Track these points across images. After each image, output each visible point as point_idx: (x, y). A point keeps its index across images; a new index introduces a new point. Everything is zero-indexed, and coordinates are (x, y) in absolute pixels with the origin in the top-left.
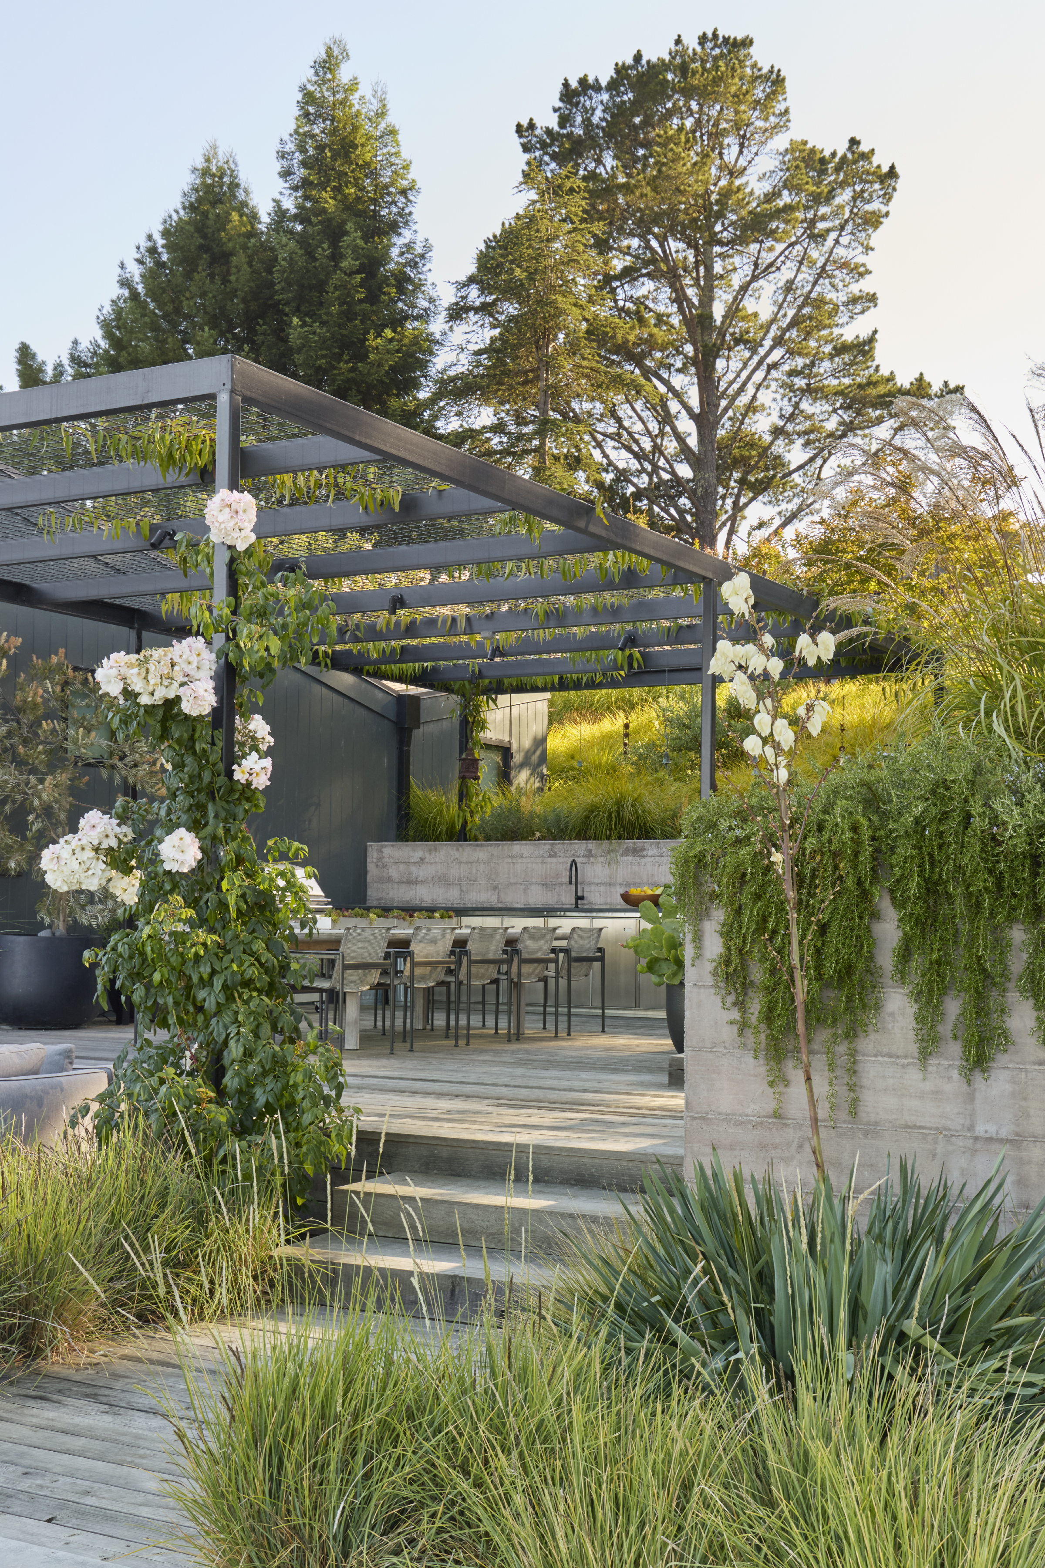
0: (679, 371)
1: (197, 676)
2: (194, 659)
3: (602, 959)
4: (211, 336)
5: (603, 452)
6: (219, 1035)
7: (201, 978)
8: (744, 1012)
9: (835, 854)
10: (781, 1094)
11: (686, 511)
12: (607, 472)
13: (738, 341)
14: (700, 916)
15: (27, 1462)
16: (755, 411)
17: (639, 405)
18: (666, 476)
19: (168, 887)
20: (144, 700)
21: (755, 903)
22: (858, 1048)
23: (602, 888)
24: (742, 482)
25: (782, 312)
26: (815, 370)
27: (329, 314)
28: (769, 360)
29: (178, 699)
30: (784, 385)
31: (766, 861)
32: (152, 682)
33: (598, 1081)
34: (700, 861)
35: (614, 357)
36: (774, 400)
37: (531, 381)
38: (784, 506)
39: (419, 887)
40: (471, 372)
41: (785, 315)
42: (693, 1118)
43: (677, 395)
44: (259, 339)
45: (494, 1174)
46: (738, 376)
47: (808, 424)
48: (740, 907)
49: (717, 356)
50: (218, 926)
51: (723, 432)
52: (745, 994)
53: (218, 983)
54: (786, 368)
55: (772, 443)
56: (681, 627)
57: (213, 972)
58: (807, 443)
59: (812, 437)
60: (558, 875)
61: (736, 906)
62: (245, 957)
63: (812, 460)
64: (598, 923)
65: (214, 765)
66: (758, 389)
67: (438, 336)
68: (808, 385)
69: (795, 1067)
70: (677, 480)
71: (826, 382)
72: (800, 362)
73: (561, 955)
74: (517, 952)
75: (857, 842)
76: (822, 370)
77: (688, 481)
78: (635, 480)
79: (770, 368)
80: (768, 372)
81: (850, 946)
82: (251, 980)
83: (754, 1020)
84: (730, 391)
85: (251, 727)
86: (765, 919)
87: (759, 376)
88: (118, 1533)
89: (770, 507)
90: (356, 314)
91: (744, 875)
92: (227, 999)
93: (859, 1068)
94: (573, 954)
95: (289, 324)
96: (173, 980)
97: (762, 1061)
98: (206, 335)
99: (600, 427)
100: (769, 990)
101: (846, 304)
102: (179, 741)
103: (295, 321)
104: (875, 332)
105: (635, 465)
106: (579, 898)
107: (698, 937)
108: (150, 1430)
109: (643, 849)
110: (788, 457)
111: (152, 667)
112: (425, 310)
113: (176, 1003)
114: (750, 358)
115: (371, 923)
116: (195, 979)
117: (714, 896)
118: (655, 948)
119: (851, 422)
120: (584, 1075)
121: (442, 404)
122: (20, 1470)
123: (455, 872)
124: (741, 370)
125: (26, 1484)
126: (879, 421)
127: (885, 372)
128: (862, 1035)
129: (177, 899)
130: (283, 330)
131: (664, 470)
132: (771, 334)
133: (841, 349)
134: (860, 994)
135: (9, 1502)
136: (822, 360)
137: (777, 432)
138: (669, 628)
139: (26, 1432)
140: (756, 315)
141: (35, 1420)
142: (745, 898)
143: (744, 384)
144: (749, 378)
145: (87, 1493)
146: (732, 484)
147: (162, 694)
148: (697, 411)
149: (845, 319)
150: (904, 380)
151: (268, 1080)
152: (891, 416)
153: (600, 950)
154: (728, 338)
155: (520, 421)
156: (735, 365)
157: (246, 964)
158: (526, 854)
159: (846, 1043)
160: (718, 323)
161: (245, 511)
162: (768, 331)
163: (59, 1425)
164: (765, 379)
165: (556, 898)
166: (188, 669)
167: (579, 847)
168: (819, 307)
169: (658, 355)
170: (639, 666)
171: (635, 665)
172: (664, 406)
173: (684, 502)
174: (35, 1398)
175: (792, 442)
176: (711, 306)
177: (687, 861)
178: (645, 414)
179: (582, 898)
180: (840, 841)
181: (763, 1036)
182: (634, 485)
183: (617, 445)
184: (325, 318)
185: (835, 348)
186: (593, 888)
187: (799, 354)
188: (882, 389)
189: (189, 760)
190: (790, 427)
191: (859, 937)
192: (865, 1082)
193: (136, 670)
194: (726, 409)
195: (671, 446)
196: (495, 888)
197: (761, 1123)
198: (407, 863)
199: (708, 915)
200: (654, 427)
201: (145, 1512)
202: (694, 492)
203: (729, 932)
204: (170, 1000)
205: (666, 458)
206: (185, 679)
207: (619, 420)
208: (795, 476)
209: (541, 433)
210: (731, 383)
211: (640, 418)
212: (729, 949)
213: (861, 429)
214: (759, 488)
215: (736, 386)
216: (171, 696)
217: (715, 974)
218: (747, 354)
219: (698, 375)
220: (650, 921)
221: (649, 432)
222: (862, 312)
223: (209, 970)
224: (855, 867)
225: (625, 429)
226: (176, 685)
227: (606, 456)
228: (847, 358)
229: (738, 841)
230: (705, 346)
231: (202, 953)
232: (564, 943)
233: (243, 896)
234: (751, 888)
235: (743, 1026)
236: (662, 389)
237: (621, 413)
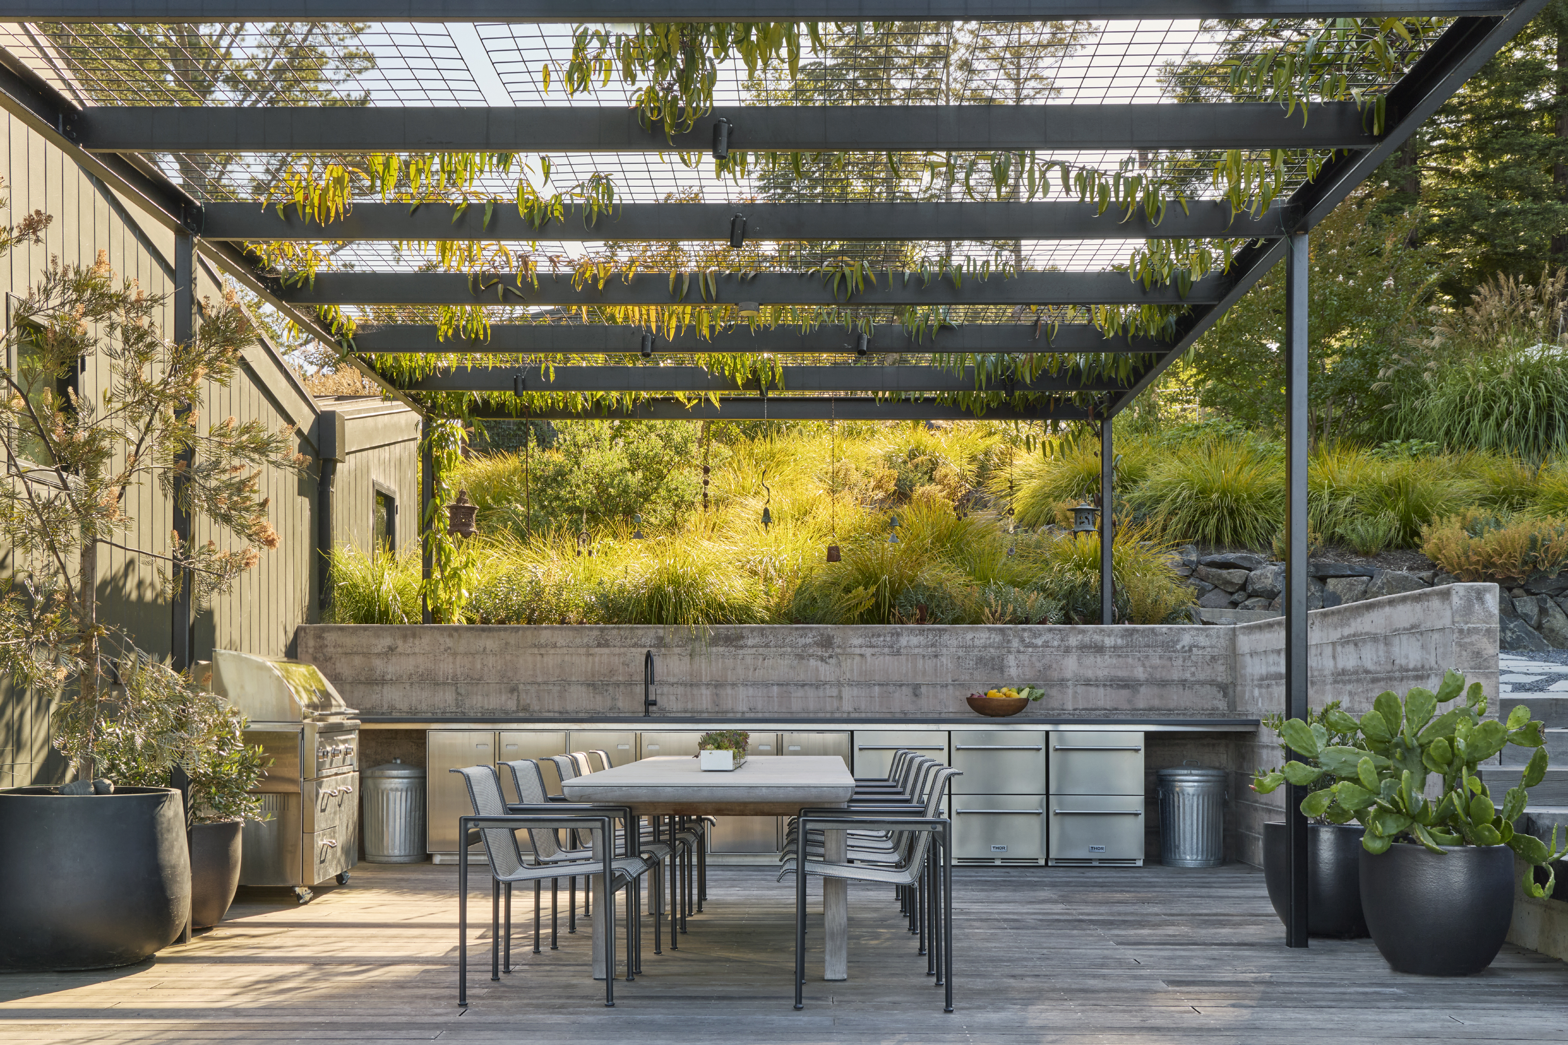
23: (680, 690)
39: (387, 689)
60: (612, 672)
106: (649, 703)
109: (741, 637)
123: (446, 667)
158: (561, 642)
165: (609, 703)
179: (654, 703)
186: (666, 689)
196: (513, 690)
198: (366, 655)
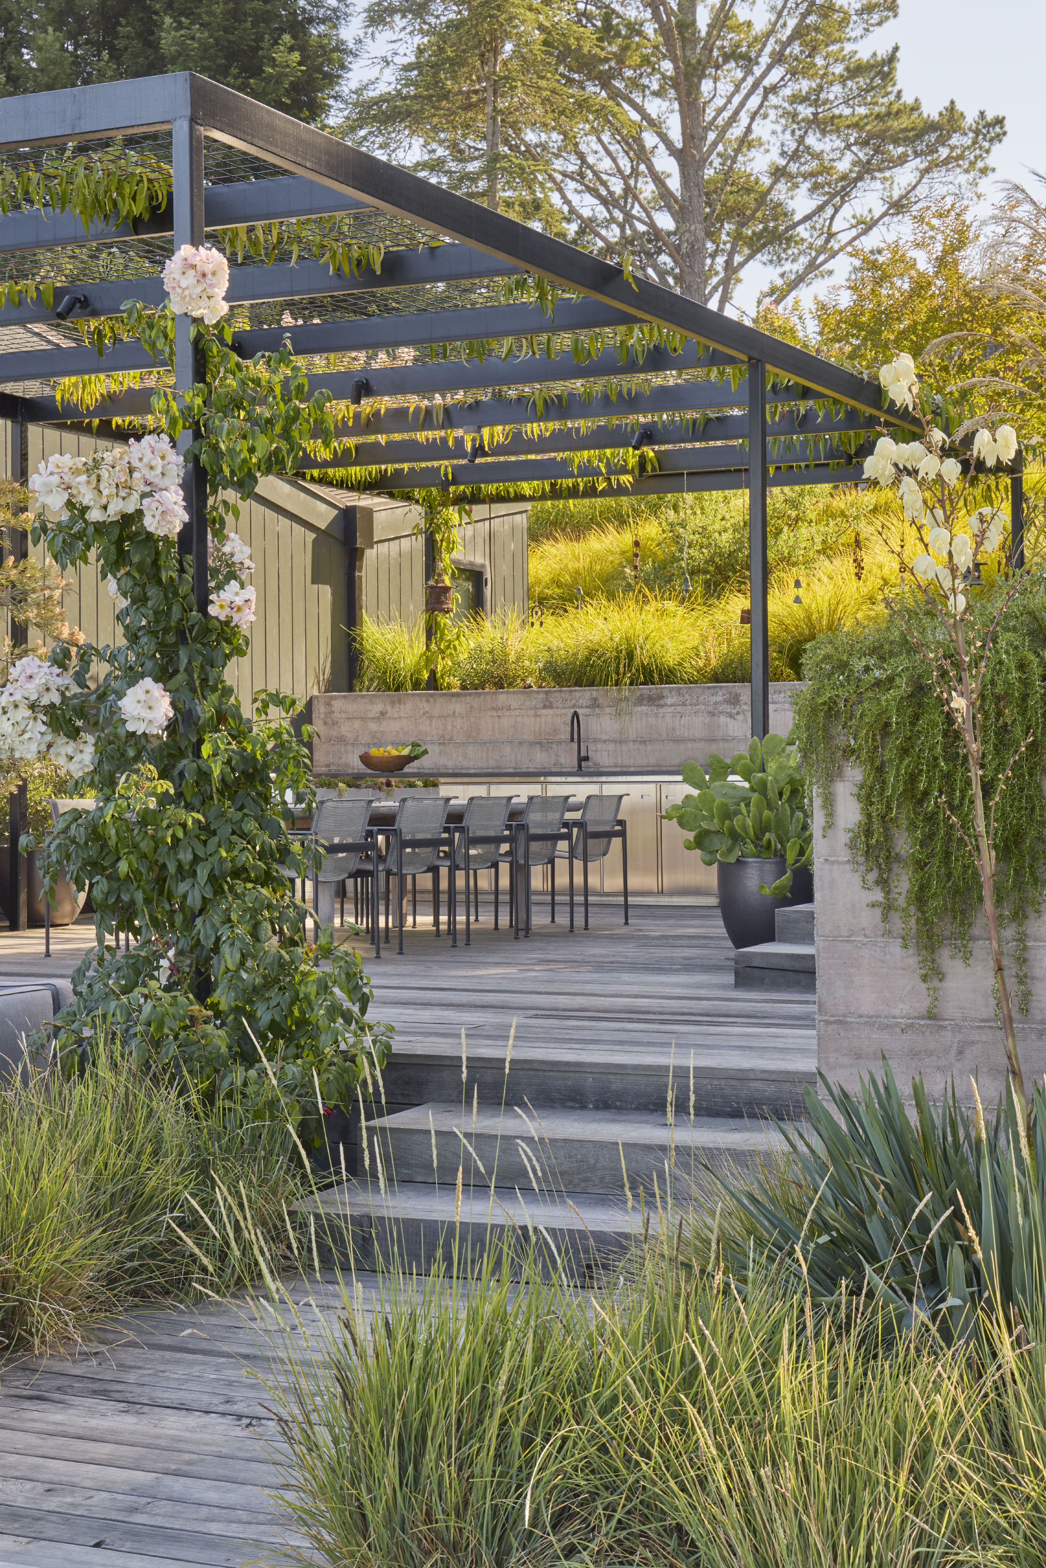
0: (655, 94)
1: (162, 486)
2: (158, 463)
3: (622, 834)
4: (57, 39)
5: (564, 197)
6: (207, 937)
7: (180, 867)
8: (888, 893)
9: (998, 698)
10: (935, 990)
11: (668, 273)
12: (569, 221)
13: (727, 58)
14: (831, 776)
15: (46, 1477)
16: (750, 146)
17: (606, 138)
18: (641, 228)
19: (131, 753)
20: (95, 515)
21: (901, 760)
22: (1029, 932)
23: (611, 746)
24: (737, 237)
25: (781, 21)
26: (823, 96)
27: (210, 13)
28: (766, 82)
29: (140, 513)
30: (786, 114)
31: (946, 708)
32: (105, 492)
33: (648, 984)
34: (831, 710)
35: (576, 76)
36: (774, 133)
37: (475, 105)
38: (788, 266)
40: (399, 92)
41: (785, 25)
42: (828, 1023)
43: (654, 125)
44: (120, 44)
45: (553, 1100)
46: (729, 101)
47: (815, 164)
48: (883, 764)
49: (703, 76)
50: (197, 802)
51: (711, 172)
52: (890, 870)
53: (203, 873)
54: (788, 92)
55: (771, 187)
56: (709, 421)
57: (196, 859)
58: (815, 187)
59: (820, 179)
60: (555, 731)
61: (878, 763)
62: (234, 838)
63: (820, 209)
64: (611, 790)
65: (184, 598)
66: (753, 119)
67: (351, 45)
68: (815, 115)
69: (952, 957)
70: (655, 233)
71: (837, 112)
72: (805, 85)
73: (575, 830)
74: (523, 827)
75: (1026, 683)
76: (831, 97)
77: (669, 234)
78: (603, 232)
79: (768, 91)
80: (765, 98)
81: (1020, 809)
82: (244, 869)
83: (901, 901)
84: (720, 121)
85: (227, 549)
86: (913, 779)
87: (754, 102)
88: (190, 1554)
89: (770, 268)
90: (245, 14)
91: (887, 725)
92: (216, 893)
93: (1030, 955)
94: (590, 829)
95: (160, 25)
96: (143, 871)
97: (911, 951)
98: (50, 38)
99: (558, 164)
100: (920, 865)
101: (860, 12)
102: (140, 568)
103: (168, 20)
104: (896, 49)
105: (602, 212)
106: (583, 759)
107: (829, 802)
108: (187, 1430)
109: (661, 697)
110: (791, 205)
111: (105, 474)
112: (335, 10)
113: (147, 901)
114: (744, 79)
115: (340, 795)
116: (172, 868)
117: (849, 752)
118: (704, 818)
119: (869, 162)
120: (626, 977)
121: (362, 133)
122: (41, 1487)
123: (425, 729)
124: (733, 95)
125: (52, 1503)
126: (902, 160)
127: (908, 98)
128: (1033, 915)
129: (150, 769)
130: (153, 33)
131: (639, 220)
132: (768, 49)
133: (856, 71)
134: (1031, 866)
135: (38, 1526)
136: (831, 84)
137: (778, 173)
138: (695, 421)
139: (32, 1439)
140: (749, 24)
141: (38, 1426)
142: (889, 753)
143: (737, 112)
144: (742, 104)
145: (133, 1510)
146: (724, 237)
147: (116, 508)
148: (679, 145)
149: (859, 32)
150: (932, 110)
151: (273, 993)
152: (917, 154)
153: (621, 823)
154: (715, 53)
155: (460, 156)
156: (725, 88)
157: (239, 847)
158: (514, 705)
159: (1014, 925)
160: (703, 34)
161: (214, 274)
162: (764, 45)
163: (72, 1430)
164: (761, 106)
165: (553, 760)
166: (151, 476)
167: (583, 696)
168: (825, 16)
169: (629, 73)
170: (654, 469)
171: (649, 468)
172: (639, 140)
173: (664, 259)
174: (30, 1398)
175: (796, 186)
176: (694, 13)
177: (814, 710)
178: (614, 148)
179: (587, 759)
180: (1006, 682)
181: (913, 922)
182: (603, 238)
183: (580, 188)
184: (206, 18)
185: (847, 69)
186: (599, 746)
187: (804, 74)
188: (904, 122)
189: (153, 592)
190: (793, 168)
191: (1029, 798)
192: (1038, 972)
193: (83, 478)
194: (715, 144)
195: (647, 189)
197: (912, 1026)
198: (364, 719)
199: (840, 774)
200: (625, 164)
201: (215, 1528)
202: (678, 248)
203: (869, 796)
204: (139, 897)
205: (642, 206)
206: (148, 489)
207: (582, 157)
208: (800, 229)
209: (490, 171)
210: (720, 111)
211: (609, 153)
212: (869, 816)
213: (880, 170)
214: (757, 244)
215: (726, 115)
216: (130, 509)
217: (852, 846)
218: (739, 74)
219: (678, 99)
220: (695, 785)
221: (620, 171)
222: (880, 24)
223: (190, 857)
224: (1023, 712)
225: (590, 167)
226: (136, 496)
227: (567, 202)
228: (862, 81)
229: (878, 683)
230: (688, 64)
231: (180, 835)
232: (576, 815)
233: (228, 762)
234: (895, 742)
235: (888, 908)
236: (635, 116)
237: (583, 147)
